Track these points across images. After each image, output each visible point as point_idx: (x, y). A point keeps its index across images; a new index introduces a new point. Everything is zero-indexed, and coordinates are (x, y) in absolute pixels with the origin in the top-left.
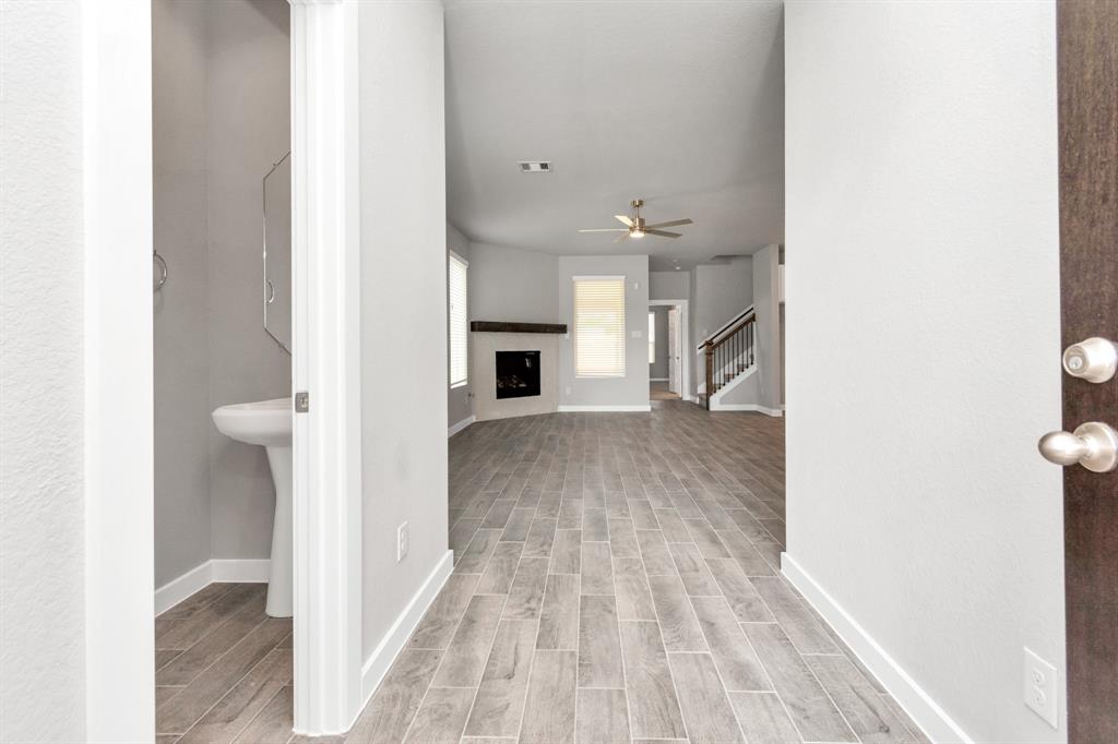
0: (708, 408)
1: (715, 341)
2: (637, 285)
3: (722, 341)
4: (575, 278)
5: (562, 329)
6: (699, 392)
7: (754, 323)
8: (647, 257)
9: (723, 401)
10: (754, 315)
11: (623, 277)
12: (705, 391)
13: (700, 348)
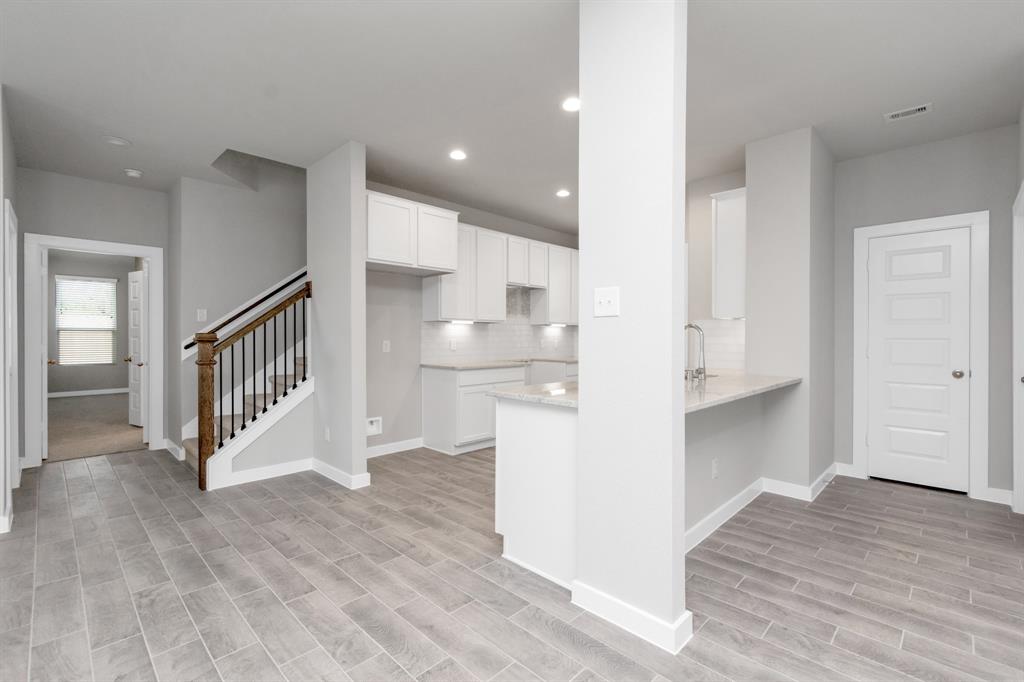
1: (220, 334)
3: (240, 334)
6: (184, 438)
7: (308, 300)
10: (308, 284)
12: (197, 436)
13: (187, 347)
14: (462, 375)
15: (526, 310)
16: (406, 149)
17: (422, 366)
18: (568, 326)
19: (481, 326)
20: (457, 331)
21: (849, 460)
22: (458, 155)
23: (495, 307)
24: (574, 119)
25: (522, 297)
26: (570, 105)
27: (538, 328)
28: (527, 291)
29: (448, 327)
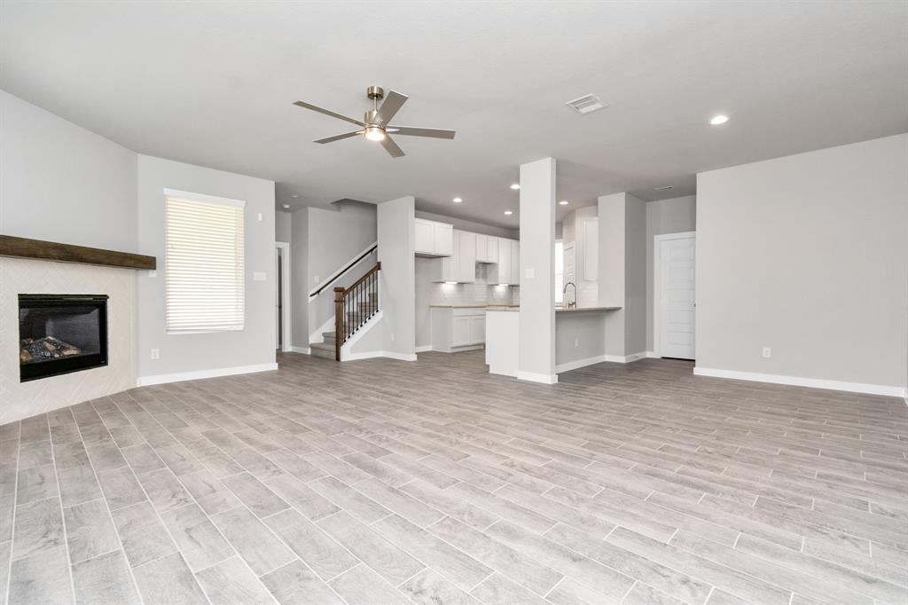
0: (338, 358)
2: (260, 216)
4: (166, 191)
5: (147, 263)
6: (311, 342)
7: (379, 271)
8: (274, 183)
9: (353, 350)
10: (379, 264)
11: (243, 203)
12: (335, 330)
13: (311, 296)
14: (455, 310)
15: (485, 276)
16: (437, 198)
17: (431, 307)
18: (510, 286)
19: (461, 284)
20: (448, 288)
21: (652, 350)
22: (458, 200)
23: (469, 274)
24: (517, 193)
25: (484, 267)
26: (515, 187)
27: (491, 287)
28: (485, 264)
29: (443, 285)
